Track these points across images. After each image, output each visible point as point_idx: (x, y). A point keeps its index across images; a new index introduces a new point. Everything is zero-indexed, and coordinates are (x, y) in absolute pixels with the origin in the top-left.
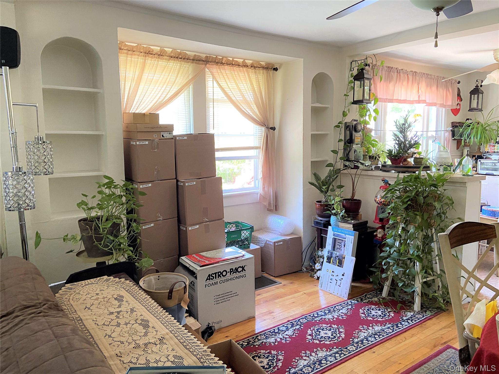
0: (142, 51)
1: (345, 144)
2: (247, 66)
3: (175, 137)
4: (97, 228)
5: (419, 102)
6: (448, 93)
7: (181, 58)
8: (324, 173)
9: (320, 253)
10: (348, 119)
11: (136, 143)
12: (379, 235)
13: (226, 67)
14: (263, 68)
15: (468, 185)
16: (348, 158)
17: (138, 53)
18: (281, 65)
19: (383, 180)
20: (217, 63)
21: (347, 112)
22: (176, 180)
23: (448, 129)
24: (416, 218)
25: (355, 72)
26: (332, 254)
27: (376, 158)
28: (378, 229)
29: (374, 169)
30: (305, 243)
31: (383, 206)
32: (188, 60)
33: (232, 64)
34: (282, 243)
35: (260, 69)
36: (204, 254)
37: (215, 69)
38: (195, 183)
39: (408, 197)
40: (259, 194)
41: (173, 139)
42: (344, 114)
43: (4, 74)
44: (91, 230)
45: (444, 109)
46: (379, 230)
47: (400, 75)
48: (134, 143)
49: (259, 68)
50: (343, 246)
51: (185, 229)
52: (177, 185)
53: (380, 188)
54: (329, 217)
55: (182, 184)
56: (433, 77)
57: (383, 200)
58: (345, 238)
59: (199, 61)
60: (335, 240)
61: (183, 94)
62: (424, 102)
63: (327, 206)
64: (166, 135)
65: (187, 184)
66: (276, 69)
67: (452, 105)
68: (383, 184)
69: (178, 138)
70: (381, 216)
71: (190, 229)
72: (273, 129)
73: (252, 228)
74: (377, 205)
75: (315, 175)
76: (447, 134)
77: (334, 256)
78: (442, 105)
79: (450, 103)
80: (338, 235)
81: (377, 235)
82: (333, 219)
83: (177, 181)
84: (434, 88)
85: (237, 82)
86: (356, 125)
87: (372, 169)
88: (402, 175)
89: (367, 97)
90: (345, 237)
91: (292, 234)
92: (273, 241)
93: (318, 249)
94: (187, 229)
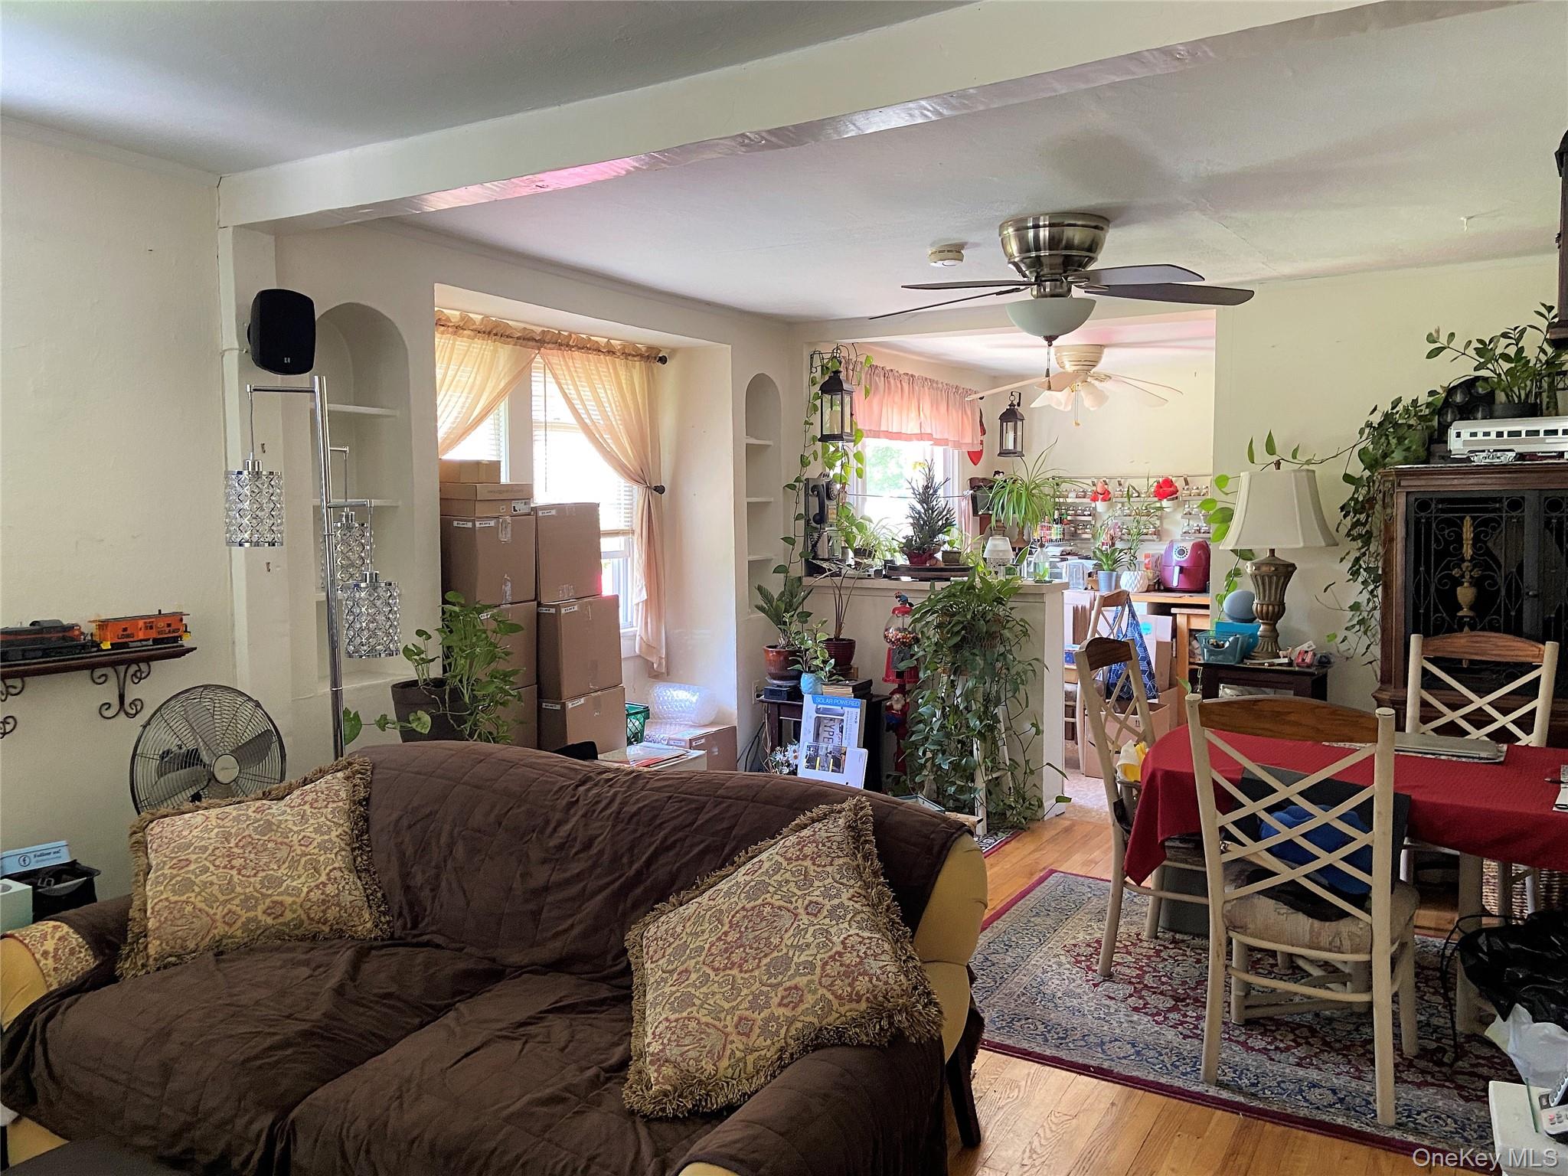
1: (807, 523)
2: (614, 353)
3: (535, 509)
5: (921, 437)
6: (965, 417)
7: (496, 335)
8: (776, 586)
9: (779, 757)
10: (813, 471)
11: (474, 525)
12: (897, 706)
13: (577, 354)
14: (641, 356)
15: (1047, 599)
16: (816, 553)
18: (674, 351)
19: (899, 597)
20: (561, 345)
21: (811, 458)
22: (536, 602)
23: (965, 493)
24: (974, 660)
25: (821, 379)
26: (817, 750)
27: (870, 553)
28: (893, 693)
29: (873, 576)
30: (742, 740)
31: (904, 646)
32: (509, 340)
33: (587, 347)
34: (703, 741)
35: (636, 359)
37: (555, 357)
38: (576, 608)
39: (959, 622)
40: (638, 638)
41: (529, 514)
42: (804, 462)
43: (317, 389)
44: (443, 702)
45: (956, 452)
46: (896, 696)
47: (889, 382)
48: (470, 525)
49: (634, 356)
50: (837, 731)
51: (558, 707)
52: (538, 614)
53: (894, 612)
54: (798, 677)
55: (553, 611)
56: (940, 386)
57: (900, 635)
58: (842, 715)
59: (529, 340)
60: (818, 721)
61: (493, 415)
62: (928, 437)
63: (793, 653)
64: (521, 508)
65: (563, 611)
66: (663, 360)
67: (973, 444)
68: (898, 605)
69: (540, 513)
70: (903, 666)
71: (570, 705)
72: (660, 490)
73: (646, 710)
74: (889, 645)
75: (760, 589)
76: (964, 503)
77: (822, 752)
78: (957, 445)
79: (968, 440)
80: (825, 712)
81: (891, 706)
82: (806, 682)
83: (539, 605)
84: (943, 408)
85: (578, 383)
86: (828, 484)
87: (869, 575)
88: (939, 585)
89: (847, 430)
90: (841, 711)
91: (712, 724)
92: (688, 738)
93: (773, 749)
94: (564, 705)
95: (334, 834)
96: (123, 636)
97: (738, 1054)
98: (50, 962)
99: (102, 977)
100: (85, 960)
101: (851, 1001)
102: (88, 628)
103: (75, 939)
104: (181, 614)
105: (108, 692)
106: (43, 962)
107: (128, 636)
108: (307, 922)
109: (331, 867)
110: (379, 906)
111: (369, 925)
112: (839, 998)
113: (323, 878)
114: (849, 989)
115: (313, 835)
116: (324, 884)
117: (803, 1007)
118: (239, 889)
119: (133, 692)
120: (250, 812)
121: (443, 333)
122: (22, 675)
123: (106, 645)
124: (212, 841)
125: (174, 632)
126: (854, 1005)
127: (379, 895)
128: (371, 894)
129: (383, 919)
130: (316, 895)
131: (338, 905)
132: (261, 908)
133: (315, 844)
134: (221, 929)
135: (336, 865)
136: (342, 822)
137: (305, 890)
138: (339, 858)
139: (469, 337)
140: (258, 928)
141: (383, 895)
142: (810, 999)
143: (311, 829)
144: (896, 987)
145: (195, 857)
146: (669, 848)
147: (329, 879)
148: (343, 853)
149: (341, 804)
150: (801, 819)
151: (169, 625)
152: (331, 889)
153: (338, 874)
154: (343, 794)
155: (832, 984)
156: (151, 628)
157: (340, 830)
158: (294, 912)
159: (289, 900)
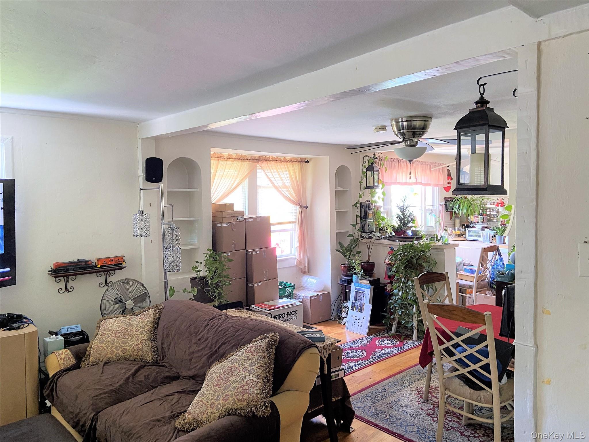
0: (216, 156)
1: (361, 219)
2: (287, 161)
3: (245, 219)
4: (207, 284)
5: (416, 183)
6: (440, 176)
7: (242, 159)
8: (347, 242)
9: (345, 305)
10: (363, 200)
11: (222, 225)
12: (389, 289)
13: (273, 163)
14: (298, 161)
15: (445, 251)
16: (364, 230)
17: (214, 158)
18: (311, 159)
19: (390, 247)
20: (266, 160)
21: (362, 195)
23: (441, 203)
24: (411, 274)
25: (367, 165)
26: (355, 303)
27: (384, 230)
28: (387, 284)
29: (383, 239)
30: (333, 298)
31: (390, 266)
32: (247, 160)
33: (276, 160)
34: (316, 297)
35: (296, 162)
36: (266, 303)
37: (264, 164)
38: (259, 252)
39: (406, 259)
40: (296, 259)
41: (244, 221)
42: (360, 196)
43: (160, 188)
44: (203, 285)
45: (438, 188)
46: (389, 285)
47: (400, 164)
48: (221, 225)
49: (295, 161)
50: (363, 297)
51: (252, 285)
52: (246, 254)
53: (388, 253)
54: (352, 276)
55: (250, 253)
56: (427, 163)
57: (390, 262)
58: (364, 291)
59: (254, 160)
60: (356, 293)
61: (242, 185)
62: (421, 183)
63: (350, 267)
64: (240, 219)
65: (254, 253)
66: (307, 162)
67: (443, 184)
68: (390, 250)
69: (247, 220)
70: (389, 274)
71: (256, 285)
72: (306, 207)
73: (294, 286)
74: (386, 266)
75: (340, 243)
76: (441, 208)
77: (356, 304)
78: (436, 185)
79: (441, 183)
80: (359, 289)
81: (387, 288)
82: (354, 277)
83: (246, 251)
84: (428, 172)
86: (368, 204)
87: (382, 239)
88: (402, 244)
89: (376, 184)
90: (364, 290)
91: (323, 291)
92: (310, 296)
93: (344, 302)
94: (254, 285)
95: (146, 328)
96: (104, 264)
97: (209, 414)
98: (62, 361)
99: (76, 367)
100: (73, 361)
101: (241, 401)
102: (95, 261)
103: (70, 355)
104: (123, 256)
105: (102, 279)
106: (60, 361)
107: (105, 263)
108: (133, 356)
109: (142, 339)
110: (155, 352)
111: (151, 358)
112: (238, 400)
113: (139, 342)
114: (242, 397)
115: (139, 329)
116: (139, 344)
117: (228, 401)
118: (115, 344)
119: (110, 279)
120: (127, 320)
121: (222, 160)
122: (76, 275)
123: (99, 266)
124: (114, 328)
125: (120, 262)
126: (242, 403)
127: (156, 349)
128: (153, 348)
129: (155, 357)
130: (136, 347)
131: (142, 351)
132: (120, 350)
133: (139, 331)
134: (109, 355)
135: (144, 338)
136: (149, 325)
137: (133, 345)
138: (146, 336)
139: (232, 161)
140: (119, 356)
141: (157, 349)
142: (230, 399)
143: (140, 327)
144: (255, 398)
145: (107, 333)
147: (141, 343)
148: (147, 335)
149: (150, 319)
151: (118, 260)
152: (140, 346)
153: (144, 341)
154: (152, 316)
155: (237, 395)
156: (113, 261)
157: (148, 328)
158: (129, 352)
159: (128, 348)
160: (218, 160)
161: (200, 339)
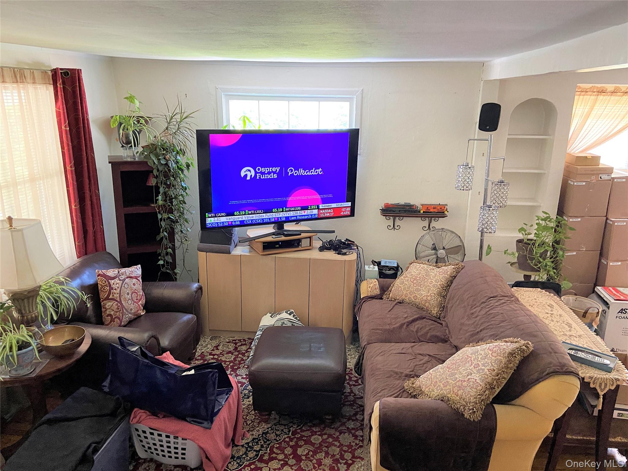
0: (595, 90)
3: (613, 178)
4: (531, 251)
11: (574, 184)
17: (591, 93)
22: (605, 218)
36: (620, 289)
38: (625, 224)
41: (610, 180)
43: (489, 139)
44: (527, 251)
48: (572, 183)
51: (606, 263)
52: (606, 223)
55: (611, 223)
64: (605, 177)
65: (616, 224)
69: (615, 180)
71: (611, 264)
83: (607, 219)
94: (607, 263)
95: (439, 283)
96: (427, 210)
97: (431, 390)
98: (370, 289)
99: (379, 297)
100: (377, 292)
101: (455, 394)
102: (420, 207)
103: (377, 286)
104: (447, 205)
105: (426, 223)
106: (368, 288)
107: (428, 210)
108: (421, 304)
109: (432, 292)
110: (441, 308)
111: (435, 312)
112: (454, 392)
113: (429, 294)
114: (457, 391)
115: (434, 281)
116: (428, 296)
117: (446, 388)
118: (410, 289)
119: (434, 224)
120: (429, 269)
122: (403, 217)
123: (422, 212)
124: (415, 274)
125: (442, 210)
126: (456, 396)
127: (443, 305)
128: (440, 304)
129: (439, 312)
130: (425, 298)
131: (429, 303)
132: (413, 295)
133: (432, 284)
134: (403, 297)
135: (434, 292)
136: (443, 281)
137: (423, 295)
138: (436, 290)
140: (411, 300)
141: (444, 306)
142: (448, 387)
143: (434, 280)
144: (467, 399)
145: (409, 276)
146: (487, 329)
147: (430, 295)
148: (438, 290)
149: (446, 275)
150: (507, 339)
151: (441, 208)
152: (429, 298)
153: (433, 295)
154: (449, 273)
155: (454, 387)
156: (435, 208)
157: (441, 283)
158: (419, 300)
159: (418, 296)
160: (598, 95)
161: (472, 313)
